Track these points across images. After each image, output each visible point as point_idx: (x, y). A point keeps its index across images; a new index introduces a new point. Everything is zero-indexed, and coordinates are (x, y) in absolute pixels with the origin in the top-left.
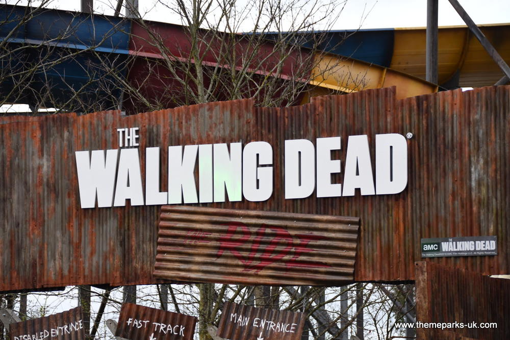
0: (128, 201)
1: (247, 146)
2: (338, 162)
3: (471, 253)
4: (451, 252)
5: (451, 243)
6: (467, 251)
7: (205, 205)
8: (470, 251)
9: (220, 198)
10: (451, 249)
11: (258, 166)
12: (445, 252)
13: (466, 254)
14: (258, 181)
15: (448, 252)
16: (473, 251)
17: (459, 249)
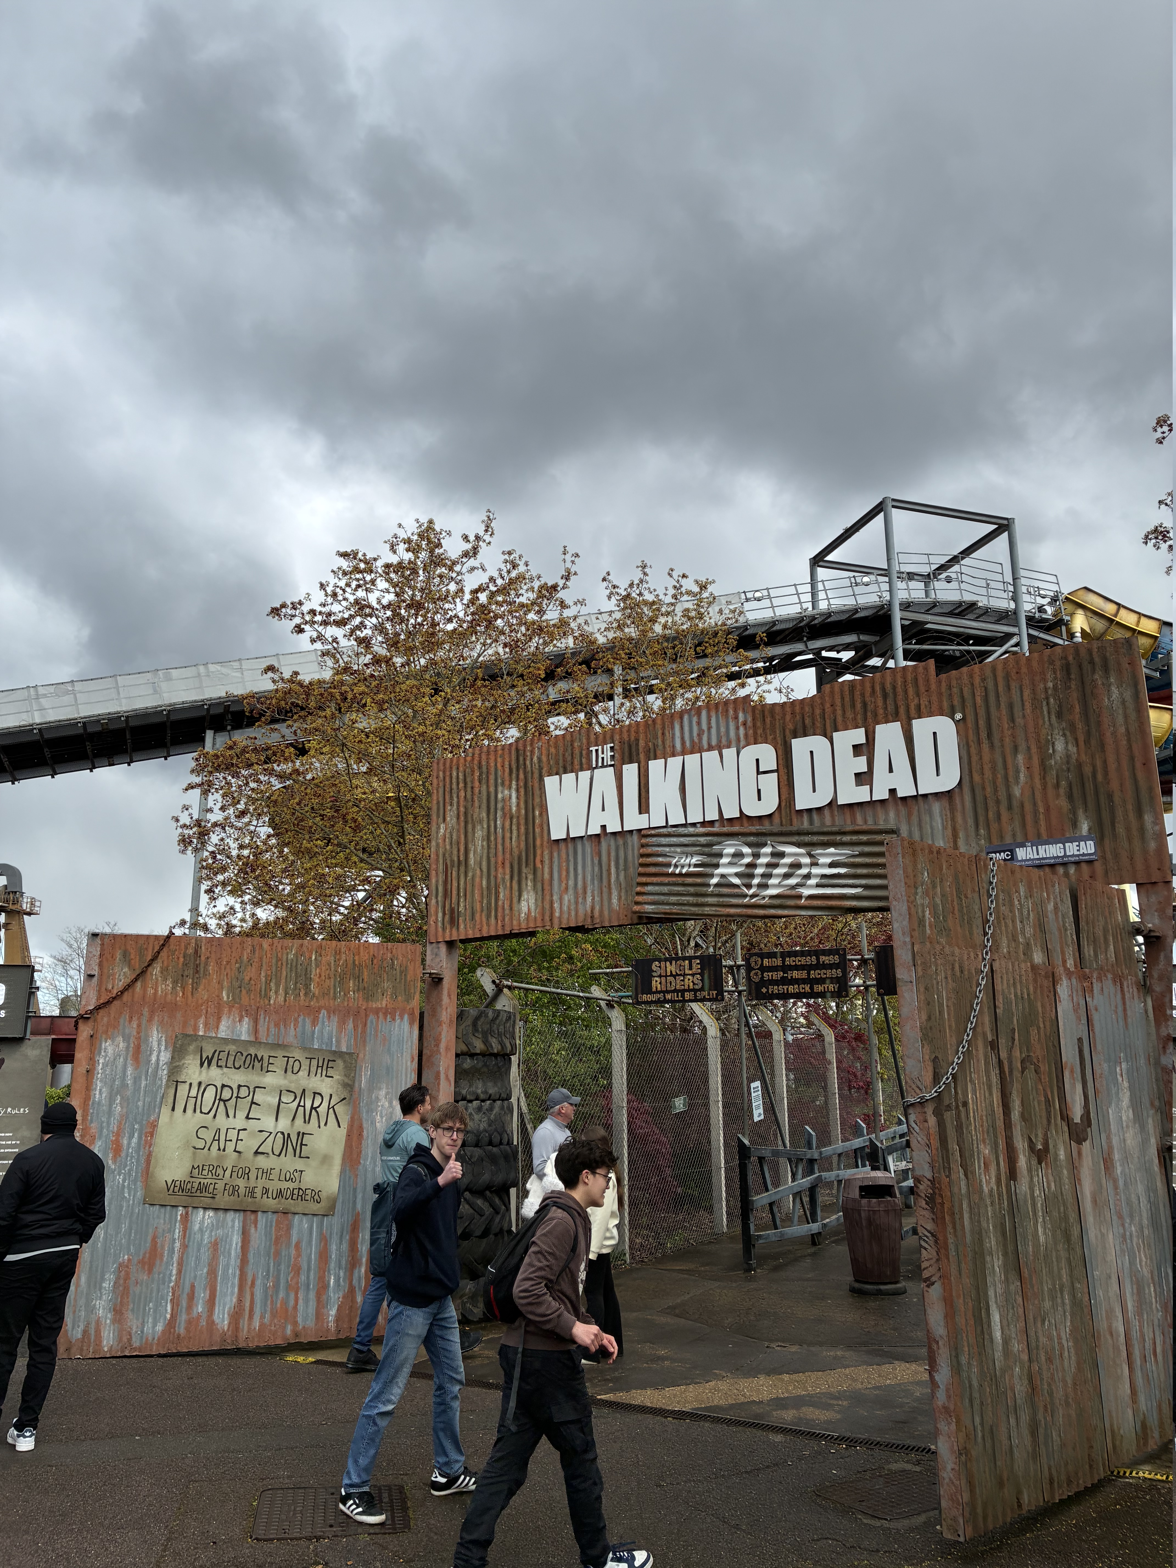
0: (604, 827)
1: (743, 752)
2: (863, 759)
3: (1060, 860)
4: (1030, 860)
5: (1029, 849)
6: (1054, 858)
7: (694, 825)
8: (1058, 857)
9: (712, 815)
10: (1030, 856)
11: (759, 772)
12: (1022, 861)
13: (1052, 861)
14: (759, 791)
15: (1026, 860)
16: (1062, 857)
17: (1042, 854)
